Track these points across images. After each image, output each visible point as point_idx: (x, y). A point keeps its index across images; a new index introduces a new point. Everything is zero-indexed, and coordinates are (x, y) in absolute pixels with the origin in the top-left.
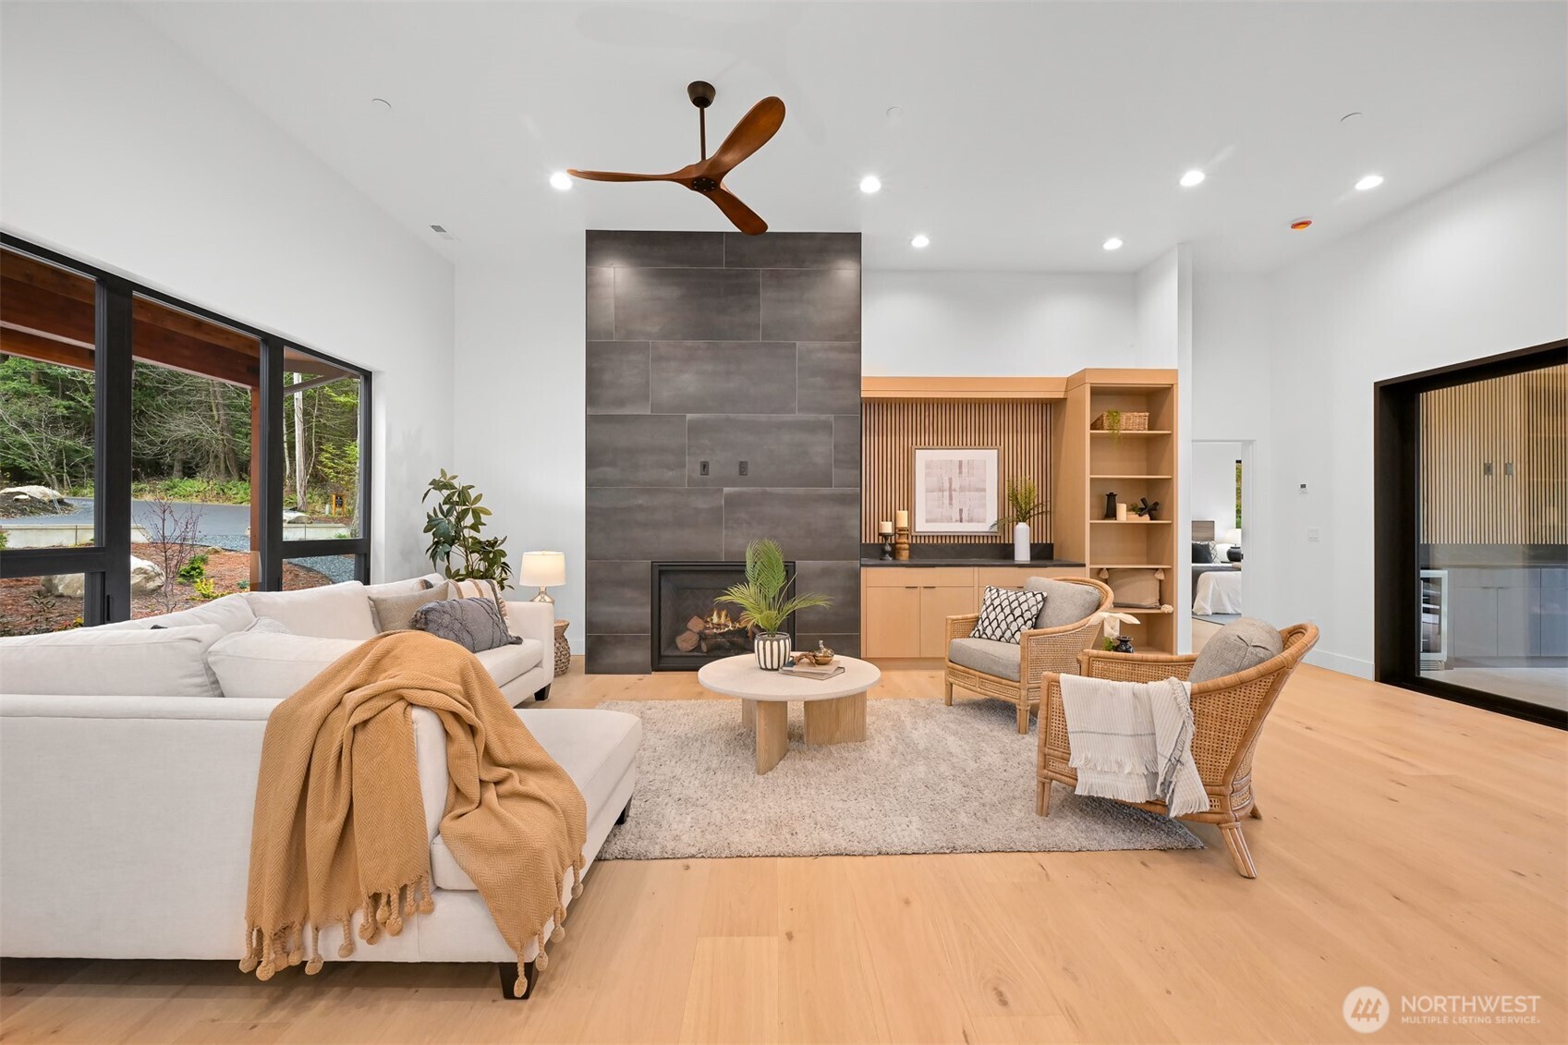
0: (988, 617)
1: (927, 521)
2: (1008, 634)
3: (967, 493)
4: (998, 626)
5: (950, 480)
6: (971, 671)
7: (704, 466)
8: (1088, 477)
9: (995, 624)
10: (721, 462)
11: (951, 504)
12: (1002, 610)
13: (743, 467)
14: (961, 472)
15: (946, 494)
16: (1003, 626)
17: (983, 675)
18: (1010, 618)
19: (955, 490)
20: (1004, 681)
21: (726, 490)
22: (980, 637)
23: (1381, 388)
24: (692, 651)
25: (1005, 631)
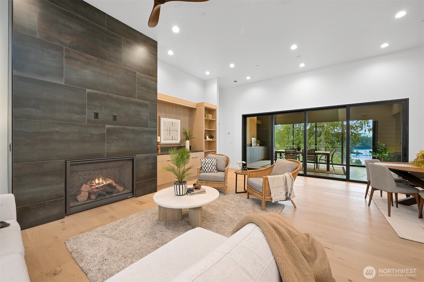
0: (205, 166)
1: (164, 140)
2: (212, 170)
3: (174, 132)
4: (209, 168)
5: (170, 127)
6: (209, 182)
7: (96, 115)
8: (204, 129)
9: (208, 168)
10: (104, 114)
11: (170, 135)
12: (209, 164)
13: (115, 118)
14: (172, 125)
15: (169, 132)
16: (211, 168)
17: (213, 182)
18: (212, 166)
19: (171, 131)
20: (220, 182)
21: (107, 126)
22: (204, 172)
23: (243, 116)
24: (87, 200)
25: (211, 169)
